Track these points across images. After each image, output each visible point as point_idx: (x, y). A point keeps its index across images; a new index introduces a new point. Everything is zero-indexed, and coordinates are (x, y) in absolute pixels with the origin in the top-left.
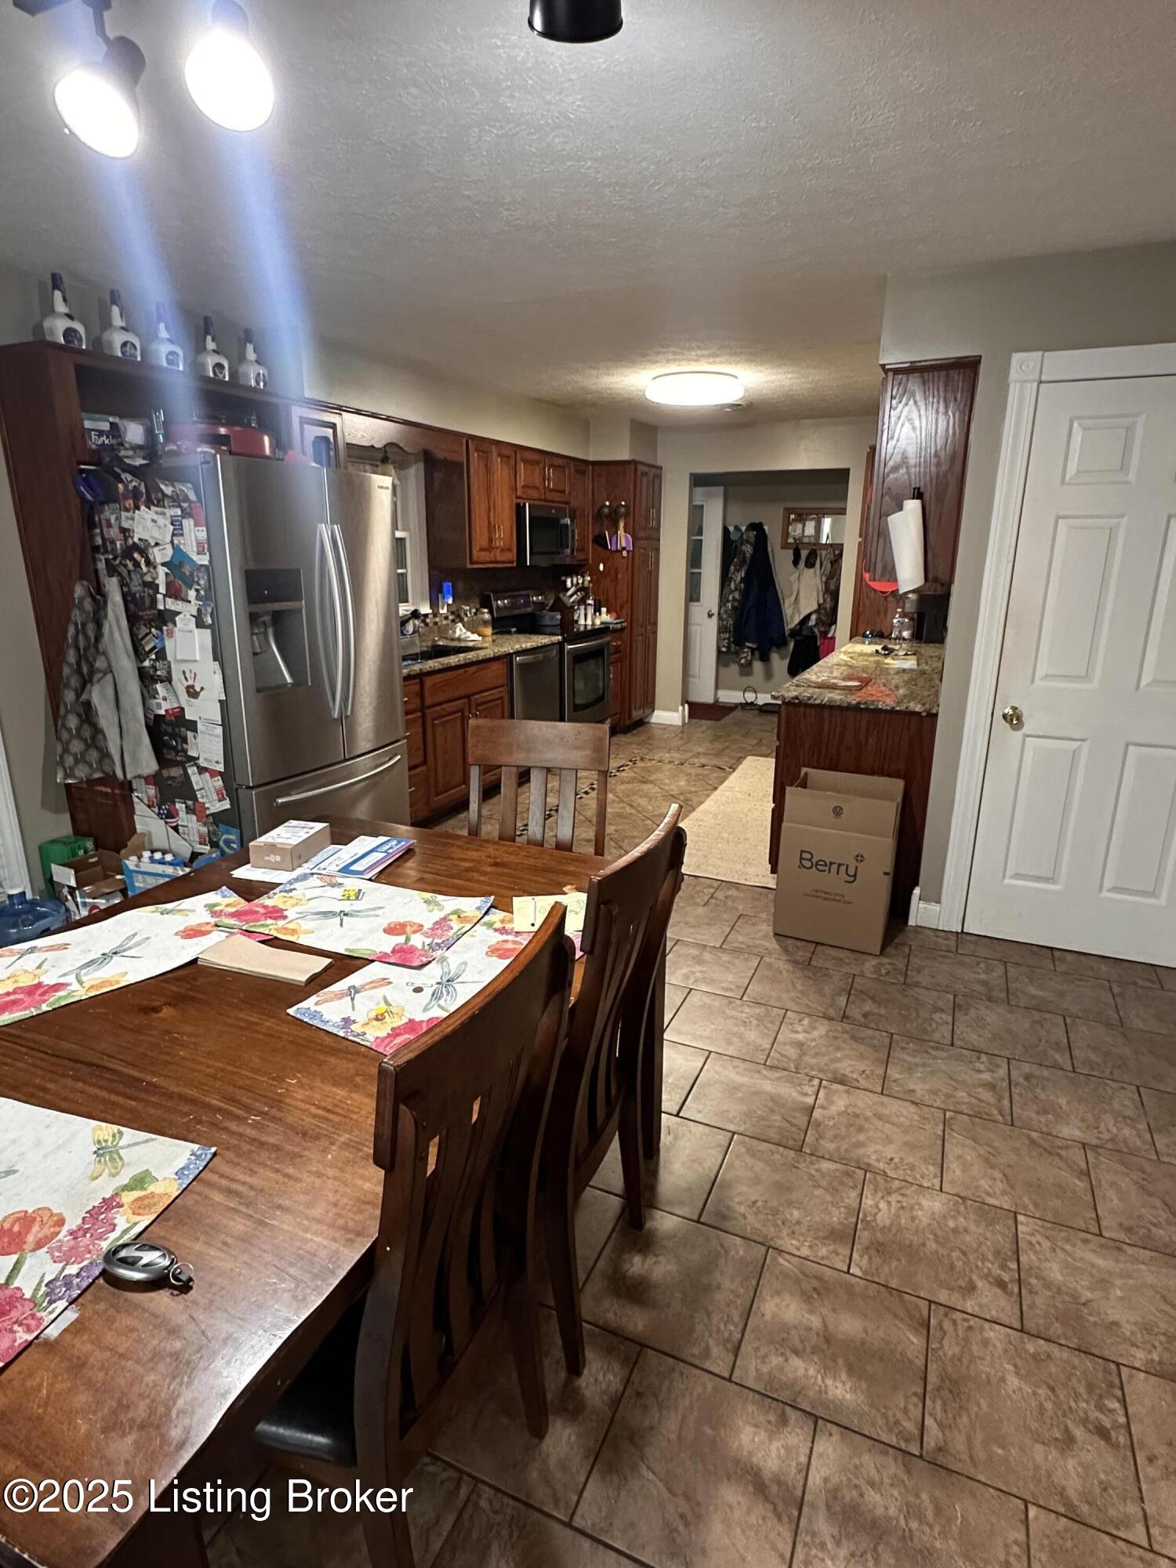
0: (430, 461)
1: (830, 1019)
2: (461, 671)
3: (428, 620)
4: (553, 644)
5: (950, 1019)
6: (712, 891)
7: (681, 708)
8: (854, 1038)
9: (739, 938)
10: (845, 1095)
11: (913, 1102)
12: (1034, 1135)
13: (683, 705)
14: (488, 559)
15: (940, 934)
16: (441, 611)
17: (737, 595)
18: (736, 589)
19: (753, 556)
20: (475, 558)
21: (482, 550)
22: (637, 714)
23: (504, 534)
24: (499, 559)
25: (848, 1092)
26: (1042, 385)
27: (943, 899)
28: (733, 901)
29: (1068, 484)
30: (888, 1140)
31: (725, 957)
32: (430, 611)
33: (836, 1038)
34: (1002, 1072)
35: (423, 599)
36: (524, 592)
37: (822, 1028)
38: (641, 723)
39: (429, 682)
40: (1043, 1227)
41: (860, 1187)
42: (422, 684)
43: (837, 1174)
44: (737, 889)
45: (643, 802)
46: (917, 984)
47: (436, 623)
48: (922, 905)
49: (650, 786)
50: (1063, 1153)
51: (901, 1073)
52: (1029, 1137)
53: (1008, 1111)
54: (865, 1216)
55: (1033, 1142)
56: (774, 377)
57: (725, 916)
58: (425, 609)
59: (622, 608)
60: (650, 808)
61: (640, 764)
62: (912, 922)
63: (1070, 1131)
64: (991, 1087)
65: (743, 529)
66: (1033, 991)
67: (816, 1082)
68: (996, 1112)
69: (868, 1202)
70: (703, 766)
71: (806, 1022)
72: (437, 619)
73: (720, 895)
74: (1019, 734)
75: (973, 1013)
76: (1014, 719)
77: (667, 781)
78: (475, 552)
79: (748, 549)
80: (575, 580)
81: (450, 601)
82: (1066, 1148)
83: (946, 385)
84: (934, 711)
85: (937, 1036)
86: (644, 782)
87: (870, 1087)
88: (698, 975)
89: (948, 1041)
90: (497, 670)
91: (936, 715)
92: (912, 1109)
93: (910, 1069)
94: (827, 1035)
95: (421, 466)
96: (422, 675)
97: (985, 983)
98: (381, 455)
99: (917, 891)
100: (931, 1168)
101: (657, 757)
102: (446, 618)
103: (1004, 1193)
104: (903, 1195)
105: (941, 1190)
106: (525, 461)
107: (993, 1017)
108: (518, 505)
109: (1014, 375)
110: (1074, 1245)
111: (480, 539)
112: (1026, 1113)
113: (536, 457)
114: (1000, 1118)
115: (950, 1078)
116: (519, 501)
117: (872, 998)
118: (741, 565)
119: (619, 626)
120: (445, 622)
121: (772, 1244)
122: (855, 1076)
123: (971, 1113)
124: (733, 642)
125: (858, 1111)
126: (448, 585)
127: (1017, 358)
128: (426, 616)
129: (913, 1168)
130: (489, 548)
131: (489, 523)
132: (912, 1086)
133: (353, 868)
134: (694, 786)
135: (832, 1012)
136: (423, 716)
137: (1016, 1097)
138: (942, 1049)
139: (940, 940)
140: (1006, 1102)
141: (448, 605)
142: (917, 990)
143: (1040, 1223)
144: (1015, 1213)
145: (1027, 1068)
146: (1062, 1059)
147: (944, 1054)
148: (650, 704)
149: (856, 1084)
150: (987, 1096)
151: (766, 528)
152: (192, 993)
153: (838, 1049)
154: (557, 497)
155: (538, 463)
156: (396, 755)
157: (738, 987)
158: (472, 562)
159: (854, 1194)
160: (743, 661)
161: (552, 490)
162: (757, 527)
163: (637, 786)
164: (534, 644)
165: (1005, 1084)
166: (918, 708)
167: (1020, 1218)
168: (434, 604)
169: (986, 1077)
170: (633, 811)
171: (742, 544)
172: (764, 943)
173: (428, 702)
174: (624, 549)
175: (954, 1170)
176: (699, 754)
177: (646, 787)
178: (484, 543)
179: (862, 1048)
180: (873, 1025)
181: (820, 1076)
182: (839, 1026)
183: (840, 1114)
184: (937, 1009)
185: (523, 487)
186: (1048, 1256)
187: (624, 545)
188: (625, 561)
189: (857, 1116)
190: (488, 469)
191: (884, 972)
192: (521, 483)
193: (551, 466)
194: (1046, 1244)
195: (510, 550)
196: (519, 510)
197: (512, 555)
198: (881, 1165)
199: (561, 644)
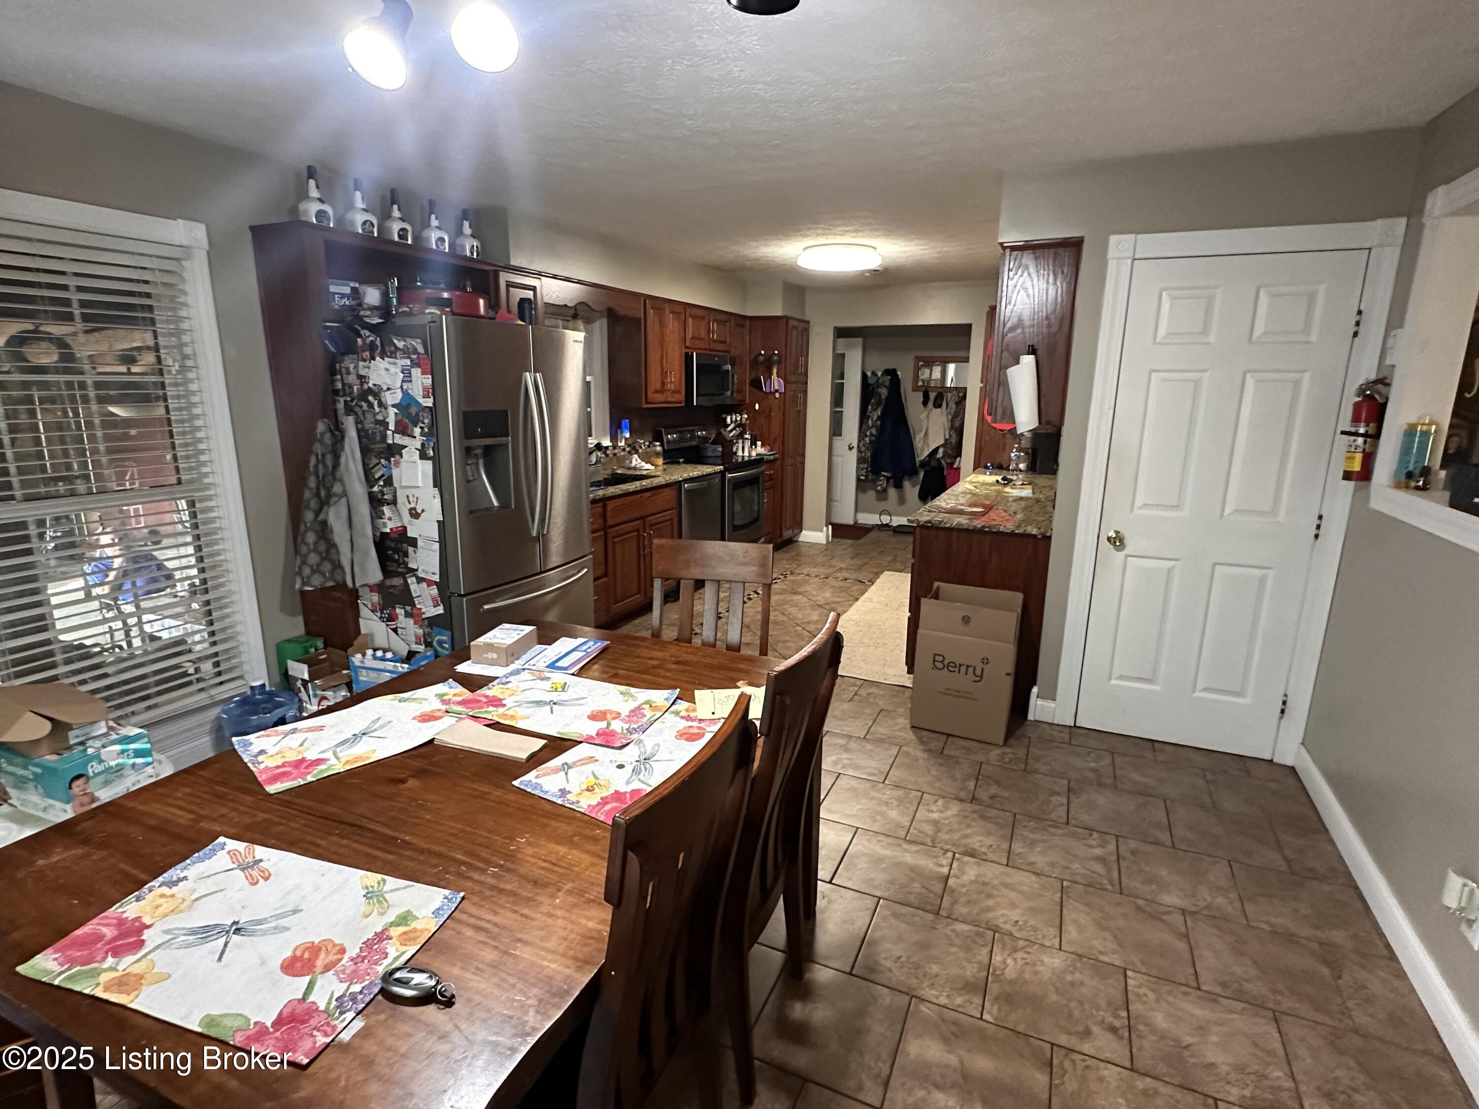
0: (612, 316)
1: (962, 800)
2: (638, 496)
3: (608, 452)
4: (715, 473)
5: (1065, 801)
6: (856, 689)
7: (825, 529)
8: (983, 817)
9: (881, 730)
10: (975, 867)
11: (1034, 873)
12: (1140, 902)
13: (827, 526)
14: (661, 400)
15: (1054, 727)
16: (620, 444)
17: (874, 431)
18: (873, 426)
19: (887, 398)
20: (650, 399)
21: (656, 392)
22: (787, 534)
23: (675, 379)
24: (670, 399)
25: (976, 863)
26: (1136, 262)
27: (1058, 698)
28: (875, 698)
29: (1160, 344)
30: (1013, 906)
31: (869, 746)
32: (611, 444)
33: (965, 817)
34: (1112, 847)
35: (604, 435)
36: (690, 428)
37: (954, 809)
38: (791, 541)
39: (611, 505)
40: (1148, 981)
41: (990, 945)
42: (605, 507)
43: (970, 934)
44: (878, 687)
45: (794, 610)
46: (1036, 771)
47: (615, 454)
48: (1040, 702)
49: (800, 597)
50: (1165, 917)
51: (1022, 848)
52: (1135, 903)
53: (1116, 881)
54: (994, 971)
55: (1139, 909)
56: (907, 249)
57: (868, 711)
58: (606, 442)
59: (775, 441)
60: (800, 616)
61: (790, 578)
62: (1031, 717)
63: (1171, 899)
64: (1101, 860)
65: (880, 374)
66: (1136, 777)
67: (950, 855)
68: (1106, 882)
69: (997, 958)
70: (846, 580)
71: (940, 802)
72: (616, 451)
73: (863, 692)
74: (1123, 553)
75: (1084, 797)
76: (1117, 541)
77: (815, 593)
78: (650, 395)
79: (884, 392)
80: (734, 417)
81: (628, 435)
82: (1169, 912)
83: (1054, 260)
84: (1048, 534)
85: (1053, 816)
86: (795, 593)
87: (996, 859)
88: (845, 761)
89: (1064, 819)
90: (669, 493)
91: (1050, 538)
92: (1034, 878)
93: (1032, 844)
94: (957, 815)
95: (605, 321)
96: (605, 500)
97: (1095, 770)
98: (572, 312)
99: (1035, 690)
100: (1051, 930)
101: (805, 572)
102: (624, 450)
103: (1114, 952)
104: (1028, 953)
105: (1060, 949)
106: (694, 317)
107: (1103, 800)
108: (687, 354)
109: (1112, 253)
110: (1175, 997)
111: (654, 382)
112: (1133, 883)
113: (701, 313)
114: (1109, 887)
115: (1067, 852)
116: (687, 350)
117: (998, 783)
118: (878, 404)
119: (772, 457)
120: (622, 453)
121: (914, 993)
122: (983, 850)
123: (1085, 883)
124: (871, 471)
125: (987, 880)
126: (626, 422)
127: (1114, 239)
128: (607, 448)
129: (1035, 929)
130: (662, 391)
131: (662, 369)
132: (1033, 859)
133: (558, 664)
134: (839, 597)
135: (962, 794)
136: (606, 535)
137: (1123, 870)
138: (1058, 827)
139: (1056, 733)
140: (1115, 874)
141: (626, 439)
142: (1038, 776)
143: (1146, 977)
144: (1125, 969)
145: (1133, 844)
146: (1165, 837)
147: (1060, 832)
148: (799, 525)
149: (984, 857)
150: (1099, 868)
151: (899, 373)
152: (430, 768)
153: (969, 826)
154: (720, 347)
155: (704, 318)
156: (583, 568)
157: (881, 772)
158: (647, 403)
159: (985, 951)
160: (879, 488)
161: (715, 341)
162: (891, 373)
163: (788, 597)
164: (700, 473)
165: (1114, 858)
166: (1034, 531)
167: (1129, 973)
168: (614, 438)
169: (1098, 851)
170: (785, 619)
171: (878, 387)
172: (901, 734)
173: (610, 522)
174: (777, 391)
175: (1071, 932)
176: (841, 569)
177: (796, 598)
178: (658, 386)
179: (990, 826)
180: (998, 806)
181: (953, 849)
182: (969, 807)
183: (972, 882)
184: (1054, 793)
185: (692, 338)
186: (1153, 1006)
187: (777, 388)
188: (777, 401)
189: (985, 884)
190: (662, 325)
191: (1007, 760)
192: (689, 335)
193: (714, 320)
194: (1151, 996)
195: (679, 392)
196: (688, 358)
197: (681, 397)
198: (1008, 927)
199: (722, 473)
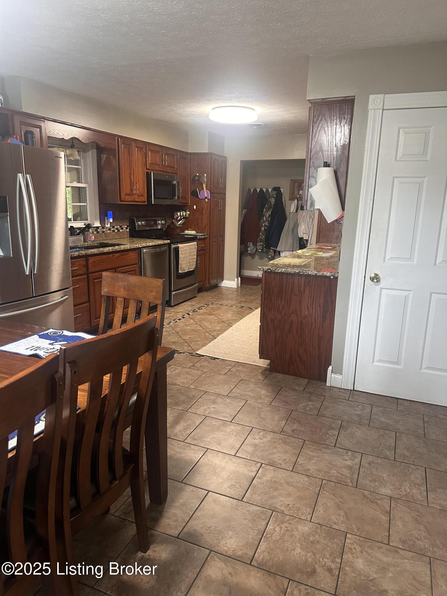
0: (100, 150)
1: (275, 432)
3: (99, 230)
4: (165, 244)
5: (337, 433)
6: (230, 367)
7: (236, 279)
8: (285, 443)
9: (237, 391)
10: (272, 472)
11: (307, 475)
12: (366, 493)
14: (130, 200)
15: (341, 390)
16: (106, 226)
19: (275, 204)
20: (123, 199)
21: (126, 194)
23: (140, 187)
24: (137, 200)
25: (274, 470)
26: (384, 111)
27: (343, 373)
28: (239, 373)
29: (398, 161)
30: (289, 495)
31: (228, 400)
32: (100, 225)
33: (275, 442)
34: (357, 460)
35: (96, 220)
36: (154, 218)
37: (269, 437)
38: (216, 286)
39: (91, 260)
40: (359, 540)
41: (268, 519)
42: (87, 261)
43: (258, 512)
44: (243, 366)
45: (207, 324)
46: (324, 416)
47: (103, 232)
48: (333, 375)
50: (379, 502)
51: (303, 461)
52: (363, 493)
53: (356, 480)
54: (267, 534)
55: (365, 496)
57: (234, 380)
58: (97, 224)
59: (205, 228)
60: (210, 327)
62: (328, 384)
63: (386, 491)
64: (350, 468)
65: (270, 190)
66: (383, 419)
67: (259, 465)
68: (349, 481)
69: (270, 527)
70: (242, 307)
71: (261, 434)
72: (104, 230)
73: (234, 370)
74: (378, 287)
75: (349, 431)
76: (376, 279)
78: (122, 196)
79: (273, 200)
80: (182, 213)
81: (111, 220)
82: (381, 499)
84: (336, 276)
85: (328, 442)
87: (287, 468)
88: (212, 409)
89: (333, 445)
90: (133, 255)
91: (337, 278)
92: (306, 479)
93: (310, 459)
94: (270, 441)
95: (95, 151)
96: (87, 256)
97: (359, 416)
99: (330, 368)
100: (308, 509)
102: (110, 229)
103: (343, 522)
104: (290, 524)
105: (310, 521)
106: (152, 151)
107: (359, 433)
108: (147, 173)
109: (370, 106)
110: (373, 550)
111: (126, 189)
112: (365, 481)
113: (156, 149)
114: (351, 484)
115: (330, 463)
116: (148, 171)
117: (299, 422)
118: (269, 208)
119: (203, 237)
120: (109, 231)
121: (213, 549)
122: (280, 462)
123: (336, 481)
124: (265, 247)
125: (277, 480)
126: (110, 213)
127: (372, 97)
128: (98, 227)
129: (298, 509)
130: (131, 194)
131: (131, 181)
132: (308, 467)
135: (276, 429)
137: (361, 473)
138: (329, 449)
139: (341, 394)
140: (356, 476)
141: (110, 223)
142: (323, 418)
143: (358, 538)
144: (347, 533)
145: (370, 458)
146: (390, 454)
147: (330, 451)
148: (221, 277)
149: (279, 466)
150: (346, 472)
151: (282, 190)
153: (275, 448)
154: (169, 170)
155: (158, 152)
156: (66, 295)
157: (231, 415)
158: (120, 201)
159: (264, 523)
160: (270, 256)
161: (167, 166)
164: (154, 244)
165: (357, 467)
167: (348, 535)
168: (102, 221)
169: (349, 463)
170: (201, 329)
172: (249, 393)
173: (91, 270)
174: (206, 198)
175: (320, 509)
178: (128, 191)
179: (287, 447)
180: (295, 436)
181: (261, 462)
182: (278, 436)
183: (267, 481)
184: (331, 428)
185: (151, 164)
186: (358, 555)
187: (206, 196)
188: (207, 204)
189: (276, 482)
190: (129, 153)
191: (308, 409)
192: (149, 161)
193: (166, 154)
194: (358, 549)
195: (142, 196)
196: (148, 175)
197: (145, 198)
198: (282, 508)
199: (169, 245)
